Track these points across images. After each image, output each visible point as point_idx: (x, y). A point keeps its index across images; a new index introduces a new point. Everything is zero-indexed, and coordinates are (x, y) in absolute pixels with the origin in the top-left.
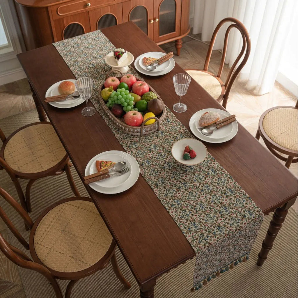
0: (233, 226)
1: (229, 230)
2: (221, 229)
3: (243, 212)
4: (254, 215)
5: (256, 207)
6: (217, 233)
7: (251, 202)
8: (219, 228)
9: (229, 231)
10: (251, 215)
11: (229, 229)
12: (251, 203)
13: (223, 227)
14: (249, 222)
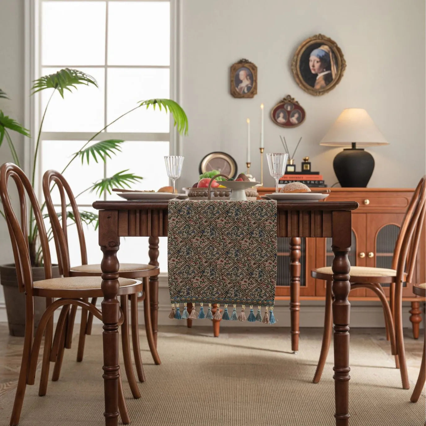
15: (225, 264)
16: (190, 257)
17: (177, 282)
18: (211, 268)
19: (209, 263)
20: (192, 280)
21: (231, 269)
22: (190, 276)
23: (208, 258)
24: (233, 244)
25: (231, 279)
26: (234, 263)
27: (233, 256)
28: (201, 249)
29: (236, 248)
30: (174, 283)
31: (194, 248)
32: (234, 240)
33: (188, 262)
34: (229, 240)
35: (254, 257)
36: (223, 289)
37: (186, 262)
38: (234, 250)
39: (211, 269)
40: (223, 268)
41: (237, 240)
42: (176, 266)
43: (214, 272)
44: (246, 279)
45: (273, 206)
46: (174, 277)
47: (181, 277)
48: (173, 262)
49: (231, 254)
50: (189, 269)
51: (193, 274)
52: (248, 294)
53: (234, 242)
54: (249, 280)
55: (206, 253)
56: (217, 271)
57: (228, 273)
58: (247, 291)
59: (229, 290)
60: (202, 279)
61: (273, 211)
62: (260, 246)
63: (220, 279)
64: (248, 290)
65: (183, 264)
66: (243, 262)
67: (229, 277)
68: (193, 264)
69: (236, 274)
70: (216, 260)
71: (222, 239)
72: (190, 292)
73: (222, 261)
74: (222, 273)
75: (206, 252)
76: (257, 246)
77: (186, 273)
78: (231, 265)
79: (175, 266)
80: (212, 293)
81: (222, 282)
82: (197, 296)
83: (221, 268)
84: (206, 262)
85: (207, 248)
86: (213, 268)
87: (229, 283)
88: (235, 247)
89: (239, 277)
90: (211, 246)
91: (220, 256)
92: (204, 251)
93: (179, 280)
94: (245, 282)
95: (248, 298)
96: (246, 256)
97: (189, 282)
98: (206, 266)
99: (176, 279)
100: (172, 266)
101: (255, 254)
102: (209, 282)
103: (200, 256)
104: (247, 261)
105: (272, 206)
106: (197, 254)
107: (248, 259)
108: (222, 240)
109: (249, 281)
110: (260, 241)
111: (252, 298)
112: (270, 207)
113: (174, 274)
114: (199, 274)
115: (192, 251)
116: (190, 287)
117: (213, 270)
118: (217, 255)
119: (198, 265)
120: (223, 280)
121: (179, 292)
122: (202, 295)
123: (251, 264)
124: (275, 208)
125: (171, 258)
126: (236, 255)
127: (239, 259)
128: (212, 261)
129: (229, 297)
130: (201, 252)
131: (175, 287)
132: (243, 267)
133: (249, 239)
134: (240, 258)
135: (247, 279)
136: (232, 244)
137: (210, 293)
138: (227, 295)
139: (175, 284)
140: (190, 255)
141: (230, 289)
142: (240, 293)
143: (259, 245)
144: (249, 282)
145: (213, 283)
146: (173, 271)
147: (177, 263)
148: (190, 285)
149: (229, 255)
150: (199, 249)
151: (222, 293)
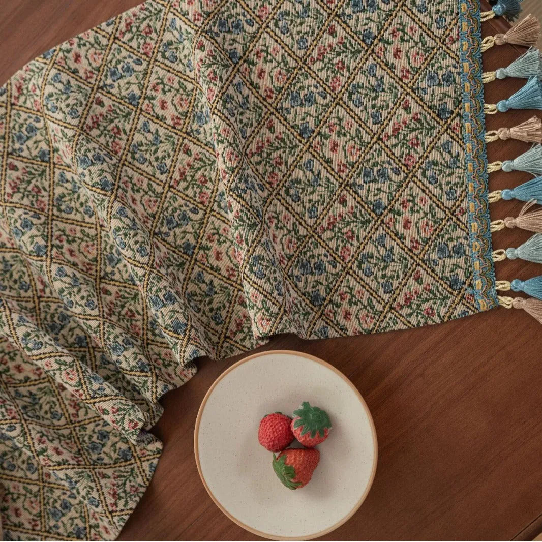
0: (168, 162)
1: (183, 185)
2: (176, 214)
3: (111, 102)
4: (130, 57)
5: (96, 39)
6: (188, 236)
7: (68, 51)
8: (170, 222)
9: (186, 184)
10: (128, 70)
11: (178, 183)
12: (73, 53)
13: (166, 205)
14: (158, 84)
15: (344, 135)
16: (330, 258)
17: (419, 296)
18: (360, 181)
19: (345, 192)
20: (408, 243)
21: (357, 111)
22: (397, 250)
23: (326, 197)
24: (273, 117)
25: (391, 105)
26: (338, 104)
27: (312, 110)
28: (300, 223)
29: (285, 106)
30: (425, 306)
31: (298, 247)
32: (260, 115)
33: (349, 265)
34: (262, 131)
35: (310, 39)
36: (430, 129)
37: (348, 273)
38: (293, 111)
39: (365, 182)
40: (356, 139)
41: (260, 105)
42: (366, 304)
43: (376, 169)
44: (387, 55)
45: (142, 16)
46: (401, 307)
47: (403, 282)
48: (353, 317)
49: (308, 119)
50: (372, 257)
51: (389, 242)
52: (440, 39)
53: (266, 114)
54: (389, 43)
55: (313, 206)
56: (368, 161)
57: (371, 120)
58: (430, 43)
59: (430, 108)
60: (401, 210)
61: (155, 9)
62: (272, 25)
63: (394, 146)
64: (427, 38)
65: (355, 283)
66: (330, 72)
67: (384, 113)
68: (352, 245)
69: (374, 90)
70: (333, 170)
71: (260, 155)
72: (451, 244)
73: (334, 147)
74: (374, 140)
75: (310, 205)
76: (272, 33)
77: (385, 268)
78: (342, 113)
79: (365, 307)
80: (448, 167)
81: (405, 136)
82: (464, 218)
83: (358, 147)
84: (343, 202)
85: (294, 205)
86: (359, 174)
87: (407, 109)
88: (282, 108)
89: (382, 77)
90: (287, 192)
91: (316, 155)
92: (307, 214)
93: (412, 289)
94: (397, 54)
95: (454, 34)
96: (309, 68)
97: (417, 252)
98: (355, 198)
99: (410, 299)
100: (368, 320)
101: (298, 37)
102: (412, 184)
103: (325, 224)
104: (326, 60)
105: (144, 19)
106: (319, 237)
107: (318, 59)
108: (265, 155)
109: (393, 42)
110: (256, 26)
111: (455, 21)
112: (149, 26)
113: (394, 309)
114: (386, 220)
115: (309, 254)
116: (435, 245)
117: (367, 174)
118: (316, 165)
119: (355, 229)
120: (399, 133)
121: (453, 283)
122: (462, 201)
123: (334, 46)
124: (147, 9)
125: (338, 324)
126: (310, 99)
127: (321, 89)
128: (335, 182)
129: (458, 103)
130: (311, 222)
131: (438, 302)
132: (348, 70)
133: (254, 64)
134: (316, 87)
135: (386, 49)
136: (275, 121)
137: (450, 175)
138: (452, 112)
139: (427, 300)
140: (324, 259)
141: (428, 103)
142: (437, 65)
143: (267, 27)
144: (396, 41)
145: (414, 167)
146: (382, 312)
147: (356, 304)
148: (427, 247)
149: (312, 125)
150: (303, 232)
151: (446, 130)
